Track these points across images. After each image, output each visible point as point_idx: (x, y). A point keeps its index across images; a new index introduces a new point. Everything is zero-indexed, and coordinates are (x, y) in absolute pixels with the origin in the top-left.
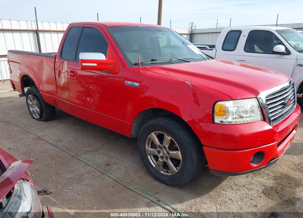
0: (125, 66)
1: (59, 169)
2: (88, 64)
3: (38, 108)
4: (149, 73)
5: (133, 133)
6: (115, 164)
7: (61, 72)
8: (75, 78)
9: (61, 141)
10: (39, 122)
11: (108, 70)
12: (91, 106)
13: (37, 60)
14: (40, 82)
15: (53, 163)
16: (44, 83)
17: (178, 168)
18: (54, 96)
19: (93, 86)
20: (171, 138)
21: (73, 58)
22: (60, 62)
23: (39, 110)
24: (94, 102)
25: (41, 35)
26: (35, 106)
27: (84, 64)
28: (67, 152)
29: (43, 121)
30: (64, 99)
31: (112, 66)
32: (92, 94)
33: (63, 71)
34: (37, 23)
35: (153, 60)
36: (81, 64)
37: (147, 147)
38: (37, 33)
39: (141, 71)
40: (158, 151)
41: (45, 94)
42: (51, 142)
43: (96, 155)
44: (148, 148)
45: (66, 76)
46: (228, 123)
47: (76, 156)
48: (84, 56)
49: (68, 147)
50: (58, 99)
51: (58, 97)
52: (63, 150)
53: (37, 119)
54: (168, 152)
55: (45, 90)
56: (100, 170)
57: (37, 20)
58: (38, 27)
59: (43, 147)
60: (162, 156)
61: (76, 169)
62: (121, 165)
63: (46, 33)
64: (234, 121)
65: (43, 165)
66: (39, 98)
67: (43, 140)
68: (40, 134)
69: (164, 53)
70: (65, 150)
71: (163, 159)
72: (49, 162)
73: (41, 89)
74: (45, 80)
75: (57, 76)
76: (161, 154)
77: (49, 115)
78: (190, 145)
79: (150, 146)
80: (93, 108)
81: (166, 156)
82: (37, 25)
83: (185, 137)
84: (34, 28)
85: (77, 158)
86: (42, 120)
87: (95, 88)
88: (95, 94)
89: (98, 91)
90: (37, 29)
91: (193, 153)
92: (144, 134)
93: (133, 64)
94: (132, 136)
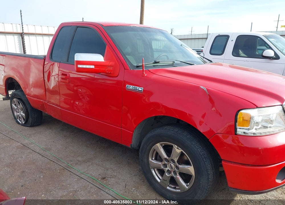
0: (126, 68)
1: (49, 184)
2: (84, 66)
3: (23, 112)
4: (154, 76)
5: (134, 142)
6: (113, 177)
7: (51, 74)
8: (67, 81)
9: (49, 150)
10: (24, 127)
11: (106, 73)
12: (79, 110)
13: (23, 62)
14: (27, 85)
15: (42, 177)
16: (31, 87)
17: (188, 184)
18: (42, 101)
19: (82, 89)
20: (182, 150)
21: (65, 59)
22: (49, 64)
23: (24, 115)
24: (83, 106)
25: (26, 38)
26: (20, 110)
27: (80, 66)
28: (57, 162)
29: (29, 127)
30: (53, 104)
31: (111, 68)
32: (81, 97)
33: (53, 74)
34: (22, 25)
35: (156, 62)
36: (77, 66)
37: (150, 160)
38: (22, 36)
39: (145, 74)
40: (164, 164)
41: (32, 98)
42: (38, 151)
43: (89, 166)
44: (152, 161)
45: (57, 79)
46: (252, 135)
47: (68, 167)
48: (80, 57)
49: (57, 156)
50: (45, 104)
51: (46, 101)
52: (52, 160)
53: (22, 125)
54: (176, 166)
55: (32, 94)
56: (96, 185)
57: (22, 23)
58: (23, 30)
59: (29, 157)
60: (168, 170)
61: (68, 184)
62: (119, 179)
63: (31, 36)
64: (258, 132)
65: (30, 179)
66: (25, 102)
67: (29, 149)
68: (26, 142)
69: (160, 55)
70: (54, 161)
71: (170, 173)
72: (36, 176)
73: (27, 92)
74: (32, 83)
75: (46, 79)
76: (168, 168)
77: (35, 120)
78: (205, 159)
79: (154, 158)
80: (81, 112)
81: (174, 170)
82: (23, 28)
83: (199, 150)
84: (20, 31)
85: (69, 170)
86: (28, 125)
87: (85, 91)
88: (84, 98)
89: (88, 95)
90: (22, 32)
91: (209, 168)
92: (147, 144)
93: (134, 66)
94: (132, 146)
